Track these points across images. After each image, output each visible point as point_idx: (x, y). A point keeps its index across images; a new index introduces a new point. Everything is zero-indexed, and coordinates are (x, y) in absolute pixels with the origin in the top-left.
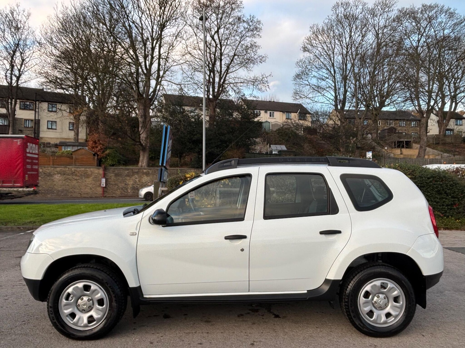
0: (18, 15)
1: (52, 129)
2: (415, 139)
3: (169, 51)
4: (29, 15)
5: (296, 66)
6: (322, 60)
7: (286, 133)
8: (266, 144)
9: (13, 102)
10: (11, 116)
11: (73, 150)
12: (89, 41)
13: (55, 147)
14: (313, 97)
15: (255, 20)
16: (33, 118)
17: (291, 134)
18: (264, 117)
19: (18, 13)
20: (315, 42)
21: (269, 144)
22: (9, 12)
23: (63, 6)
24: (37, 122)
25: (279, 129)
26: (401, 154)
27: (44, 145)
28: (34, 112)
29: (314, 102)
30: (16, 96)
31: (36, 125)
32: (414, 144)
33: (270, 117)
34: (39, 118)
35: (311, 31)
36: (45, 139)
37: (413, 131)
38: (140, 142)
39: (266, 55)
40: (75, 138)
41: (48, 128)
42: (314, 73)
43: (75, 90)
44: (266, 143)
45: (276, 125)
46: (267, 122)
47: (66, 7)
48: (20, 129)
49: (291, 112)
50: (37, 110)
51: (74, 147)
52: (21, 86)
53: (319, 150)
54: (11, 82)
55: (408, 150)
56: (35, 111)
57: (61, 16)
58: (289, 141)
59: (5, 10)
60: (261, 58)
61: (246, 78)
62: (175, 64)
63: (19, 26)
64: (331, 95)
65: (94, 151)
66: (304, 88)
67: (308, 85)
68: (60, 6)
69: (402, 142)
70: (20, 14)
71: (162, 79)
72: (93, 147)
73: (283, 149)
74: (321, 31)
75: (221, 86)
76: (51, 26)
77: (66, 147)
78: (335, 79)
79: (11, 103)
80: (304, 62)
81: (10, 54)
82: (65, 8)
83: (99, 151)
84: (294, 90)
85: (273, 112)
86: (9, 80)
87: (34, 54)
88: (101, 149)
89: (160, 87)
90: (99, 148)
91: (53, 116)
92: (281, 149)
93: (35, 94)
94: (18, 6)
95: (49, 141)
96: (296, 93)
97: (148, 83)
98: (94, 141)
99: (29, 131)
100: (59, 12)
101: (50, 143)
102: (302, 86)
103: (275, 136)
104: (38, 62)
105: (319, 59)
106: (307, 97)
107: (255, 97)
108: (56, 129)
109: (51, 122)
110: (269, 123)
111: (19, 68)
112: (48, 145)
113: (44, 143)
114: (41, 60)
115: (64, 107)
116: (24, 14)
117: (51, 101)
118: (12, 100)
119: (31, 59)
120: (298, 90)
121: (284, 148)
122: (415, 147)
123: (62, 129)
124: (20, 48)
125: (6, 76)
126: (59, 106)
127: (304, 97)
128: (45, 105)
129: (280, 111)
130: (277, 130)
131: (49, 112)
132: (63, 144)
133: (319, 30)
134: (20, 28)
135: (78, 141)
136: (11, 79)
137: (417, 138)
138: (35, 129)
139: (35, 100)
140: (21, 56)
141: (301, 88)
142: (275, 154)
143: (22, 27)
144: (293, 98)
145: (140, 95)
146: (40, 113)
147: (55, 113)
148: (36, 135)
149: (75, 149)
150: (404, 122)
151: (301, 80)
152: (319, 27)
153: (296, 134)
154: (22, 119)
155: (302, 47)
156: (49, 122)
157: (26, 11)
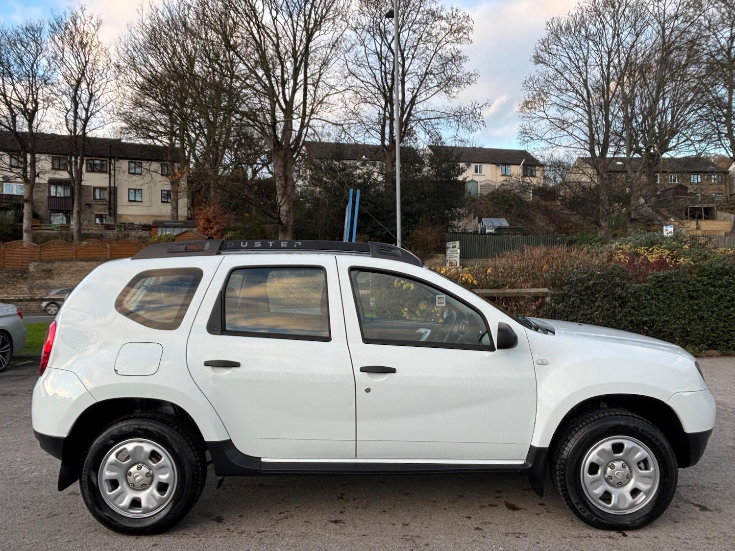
0: (84, 25)
1: (135, 201)
2: (718, 204)
3: (322, 71)
4: (99, 24)
5: (523, 88)
6: (567, 76)
7: (505, 198)
8: (472, 217)
9: (79, 161)
10: (76, 183)
11: (175, 234)
12: (191, 61)
13: (143, 230)
14: (552, 139)
15: (460, 14)
16: (107, 185)
17: (514, 200)
18: (469, 174)
19: (84, 21)
20: (555, 47)
21: (477, 217)
22: (69, 20)
23: (151, 7)
24: (113, 192)
25: (492, 193)
26: (698, 229)
27: (125, 226)
28: (107, 175)
29: (554, 145)
30: (83, 151)
31: (112, 196)
32: (718, 213)
33: (476, 174)
34: (116, 186)
35: (547, 29)
36: (126, 217)
37: (713, 190)
38: (279, 219)
39: (476, 72)
40: (172, 214)
41: (130, 201)
42: (553, 98)
43: (170, 139)
44: (472, 215)
45: (486, 186)
46: (472, 181)
47: (155, 7)
48: (88, 203)
49: (510, 164)
50: (112, 172)
51: (176, 229)
52: (89, 135)
53: (561, 225)
54: (75, 130)
55: (708, 222)
56: (110, 174)
57: (148, 22)
58: (510, 213)
59: (64, 17)
60: (468, 76)
61: (444, 111)
62: (334, 91)
63: (85, 41)
64: (581, 132)
65: (207, 235)
66: (537, 124)
67: (544, 118)
68: (146, 6)
69: (699, 209)
70: (86, 22)
71: (312, 118)
72: (206, 229)
73: (503, 225)
74: (563, 28)
75: (404, 124)
76: (133, 39)
77: (164, 229)
78: (589, 106)
79: (76, 163)
80: (536, 82)
81: (71, 86)
82: (155, 10)
83: (215, 234)
84: (520, 128)
85: (481, 164)
86: (71, 127)
87: (108, 83)
88: (219, 231)
89: (307, 131)
90: (215, 229)
91: (136, 182)
92: (499, 225)
93: (109, 148)
94: (83, 10)
95: (132, 220)
96: (524, 132)
97: (289, 124)
98: (206, 219)
99: (101, 205)
100: (145, 17)
101: (133, 223)
102: (534, 120)
103: (487, 203)
104: (114, 97)
105: (562, 75)
106: (543, 138)
107: (462, 141)
108: (141, 202)
109: (134, 191)
110: (476, 184)
111: (86, 107)
112: (131, 226)
113: (125, 223)
114: (118, 94)
115: (156, 166)
116: (92, 22)
117: (134, 157)
118: (76, 158)
119: (104, 92)
120: (527, 127)
121: (504, 223)
122: (721, 217)
123: (151, 201)
124: (86, 77)
125: (67, 120)
126: (145, 164)
127: (538, 139)
128: (124, 164)
129: (493, 164)
130: (489, 194)
131: (130, 175)
132: (159, 224)
133: (561, 28)
134: (87, 44)
135: (177, 219)
136: (75, 125)
137: (723, 202)
138: (110, 201)
139: (108, 155)
140: (88, 88)
141: (532, 124)
142: (490, 234)
143: (90, 42)
144: (519, 141)
145: (277, 144)
146: (117, 176)
147: (141, 176)
148: (112, 211)
149: (177, 231)
150: (699, 176)
151: (533, 110)
152: (562, 22)
153: (520, 199)
154: (91, 186)
155: (534, 56)
156: (131, 191)
157: (95, 17)
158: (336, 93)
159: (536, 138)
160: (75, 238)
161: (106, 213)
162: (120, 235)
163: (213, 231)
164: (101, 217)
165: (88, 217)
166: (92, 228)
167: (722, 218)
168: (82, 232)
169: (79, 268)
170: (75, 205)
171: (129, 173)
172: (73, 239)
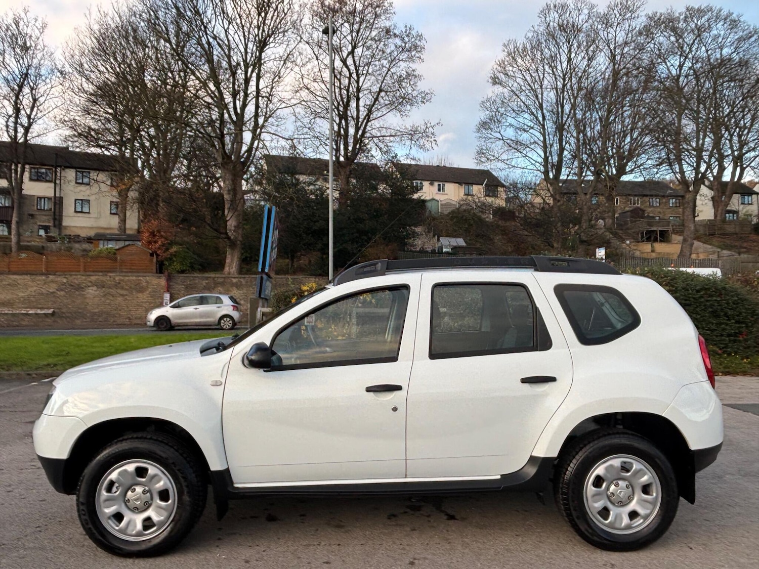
0: (27, 27)
1: (82, 212)
2: (675, 227)
3: (274, 85)
4: (44, 26)
5: (480, 108)
6: (523, 98)
7: (464, 218)
8: (432, 236)
9: (19, 169)
10: (15, 191)
11: (117, 247)
12: (142, 69)
13: (88, 242)
14: (508, 160)
15: (413, 32)
16: (51, 194)
17: (474, 219)
18: (428, 191)
19: (27, 23)
20: (511, 68)
21: (436, 236)
22: (11, 22)
23: (99, 11)
24: (57, 202)
25: (453, 212)
26: (653, 251)
27: (70, 238)
28: (52, 185)
29: (510, 166)
30: (24, 159)
31: (57, 206)
32: (673, 236)
33: (439, 192)
34: (62, 196)
35: (504, 51)
36: (72, 229)
37: (671, 214)
38: (226, 233)
39: (431, 91)
40: (120, 227)
41: (76, 212)
43: (120, 149)
44: (431, 234)
45: (447, 205)
46: (433, 199)
47: (104, 12)
48: (30, 213)
49: (472, 184)
50: (58, 182)
51: (119, 242)
52: (32, 142)
53: (519, 246)
54: (16, 136)
55: (663, 244)
56: (55, 183)
57: (96, 27)
58: (470, 232)
59: (5, 18)
60: (423, 95)
61: (399, 129)
62: (283, 105)
63: (28, 44)
64: (537, 155)
65: (151, 249)
66: (494, 145)
67: (500, 139)
68: (94, 11)
69: (655, 232)
70: (30, 24)
71: (263, 131)
72: (150, 243)
73: (460, 244)
74: (521, 51)
75: (358, 141)
76: (81, 45)
77: (106, 242)
78: (544, 129)
79: (16, 171)
80: (493, 103)
81: (13, 90)
82: (103, 15)
84: (477, 148)
85: (444, 183)
86: (12, 133)
87: (52, 89)
88: (163, 245)
89: (258, 144)
90: (160, 243)
91: (83, 192)
92: (456, 244)
93: (55, 156)
94: (26, 12)
95: (77, 232)
96: (481, 153)
97: (239, 137)
98: (151, 233)
99: (45, 215)
100: (93, 22)
101: (79, 236)
102: (490, 140)
103: (447, 222)
104: (60, 104)
105: (519, 97)
106: (499, 158)
107: (414, 159)
108: (89, 213)
109: (80, 202)
110: (437, 202)
111: (29, 113)
112: (76, 239)
113: (70, 235)
114: (64, 101)
115: (102, 176)
116: (37, 24)
117: (81, 166)
118: (16, 166)
119: (48, 97)
120: (484, 148)
121: (461, 242)
122: (675, 240)
123: (99, 213)
124: (30, 81)
125: (7, 126)
126: (93, 175)
127: (494, 160)
128: (71, 174)
129: (455, 183)
130: (449, 213)
131: (76, 185)
132: (101, 237)
133: (518, 50)
134: (30, 47)
135: (125, 232)
136: (16, 131)
137: (679, 226)
138: (54, 212)
139: (54, 164)
140: (32, 93)
141: (489, 145)
142: (447, 253)
143: (33, 45)
144: (476, 161)
145: (226, 157)
146: (63, 186)
147: (88, 187)
148: (57, 223)
149: (121, 244)
150: (658, 200)
151: (489, 131)
152: (518, 44)
153: (480, 219)
154: (34, 196)
155: (491, 77)
156: (77, 201)
157: (40, 20)
158: (285, 107)
159: (492, 158)
160: (14, 249)
161: (50, 224)
162: (63, 248)
163: (157, 245)
164: (46, 228)
165: (31, 228)
166: (35, 239)
167: (676, 242)
168: (22, 244)
169: (11, 281)
170: (14, 215)
171: (77, 183)
172: (11, 251)
